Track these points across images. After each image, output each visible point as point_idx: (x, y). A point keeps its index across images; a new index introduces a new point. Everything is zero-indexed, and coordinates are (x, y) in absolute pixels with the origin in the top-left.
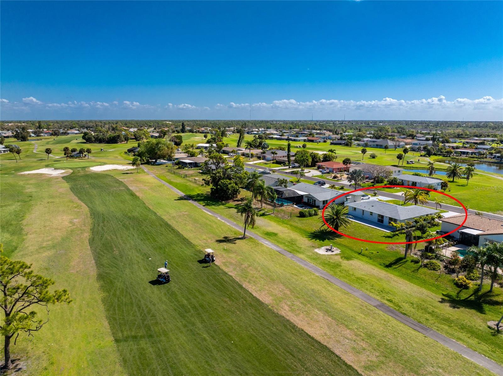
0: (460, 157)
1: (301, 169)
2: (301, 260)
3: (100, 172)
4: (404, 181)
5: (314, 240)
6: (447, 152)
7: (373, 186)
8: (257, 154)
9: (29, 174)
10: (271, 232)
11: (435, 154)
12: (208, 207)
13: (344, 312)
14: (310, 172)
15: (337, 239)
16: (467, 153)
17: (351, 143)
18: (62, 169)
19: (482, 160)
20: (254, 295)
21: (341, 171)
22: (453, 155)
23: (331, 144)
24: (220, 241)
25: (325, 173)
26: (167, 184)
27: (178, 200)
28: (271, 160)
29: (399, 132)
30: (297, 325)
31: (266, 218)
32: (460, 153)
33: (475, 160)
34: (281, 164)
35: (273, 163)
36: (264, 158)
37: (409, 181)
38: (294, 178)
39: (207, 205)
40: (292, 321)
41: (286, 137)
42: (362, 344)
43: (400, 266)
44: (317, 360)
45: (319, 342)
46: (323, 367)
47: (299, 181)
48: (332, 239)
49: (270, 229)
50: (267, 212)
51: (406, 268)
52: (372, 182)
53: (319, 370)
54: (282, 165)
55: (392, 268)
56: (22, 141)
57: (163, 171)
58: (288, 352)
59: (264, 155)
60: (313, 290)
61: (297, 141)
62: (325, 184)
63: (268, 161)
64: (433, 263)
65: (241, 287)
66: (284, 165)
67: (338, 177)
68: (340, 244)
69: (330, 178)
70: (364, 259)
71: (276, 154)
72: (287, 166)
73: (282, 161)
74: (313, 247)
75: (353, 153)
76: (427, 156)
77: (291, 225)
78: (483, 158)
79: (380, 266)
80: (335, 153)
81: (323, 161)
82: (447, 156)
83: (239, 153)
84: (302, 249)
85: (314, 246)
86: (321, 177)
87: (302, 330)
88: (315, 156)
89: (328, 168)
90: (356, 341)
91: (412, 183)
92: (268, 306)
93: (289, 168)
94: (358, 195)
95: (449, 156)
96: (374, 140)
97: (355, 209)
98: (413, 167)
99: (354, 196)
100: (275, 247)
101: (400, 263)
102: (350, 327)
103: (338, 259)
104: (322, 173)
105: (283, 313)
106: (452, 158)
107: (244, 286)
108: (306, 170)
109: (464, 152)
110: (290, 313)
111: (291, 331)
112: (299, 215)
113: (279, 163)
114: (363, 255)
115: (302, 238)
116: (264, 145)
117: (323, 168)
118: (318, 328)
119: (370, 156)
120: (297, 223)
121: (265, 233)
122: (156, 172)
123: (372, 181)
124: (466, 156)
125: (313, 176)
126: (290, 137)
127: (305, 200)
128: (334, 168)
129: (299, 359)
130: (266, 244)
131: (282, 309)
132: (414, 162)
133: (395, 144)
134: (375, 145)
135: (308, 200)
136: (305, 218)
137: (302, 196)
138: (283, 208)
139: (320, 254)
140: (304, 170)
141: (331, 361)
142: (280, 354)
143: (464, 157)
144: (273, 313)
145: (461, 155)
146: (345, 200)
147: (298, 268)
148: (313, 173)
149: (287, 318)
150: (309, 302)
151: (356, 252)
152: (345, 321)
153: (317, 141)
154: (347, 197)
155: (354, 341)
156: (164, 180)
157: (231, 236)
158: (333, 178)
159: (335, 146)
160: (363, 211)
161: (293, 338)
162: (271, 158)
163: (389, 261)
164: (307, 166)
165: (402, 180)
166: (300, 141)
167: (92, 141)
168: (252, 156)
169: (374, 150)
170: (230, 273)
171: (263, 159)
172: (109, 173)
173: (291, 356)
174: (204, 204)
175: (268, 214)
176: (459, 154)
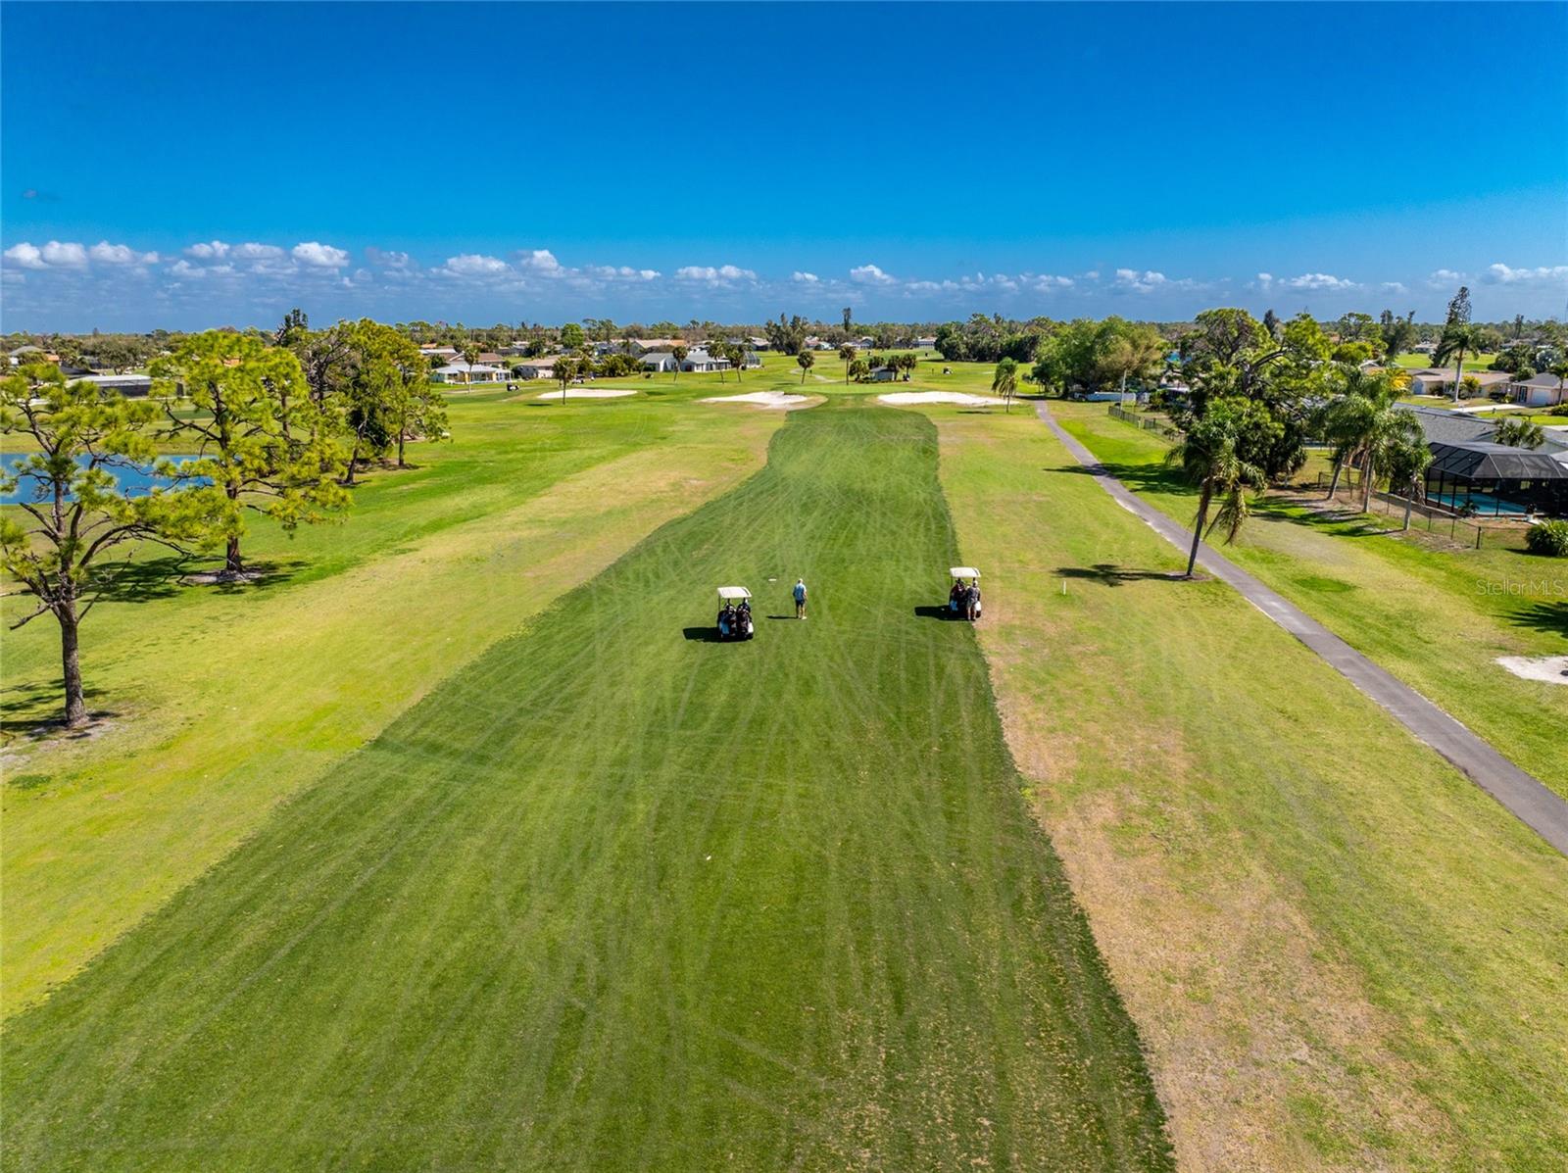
5: (1528, 629)
8: (1494, 386)
10: (1330, 580)
20: (1008, 737)
24: (1072, 573)
26: (1072, 438)
27: (1058, 470)
28: (1547, 406)
30: (1073, 888)
31: (1356, 542)
35: (1554, 413)
36: (1519, 397)
39: (1150, 489)
40: (1071, 867)
42: (1393, 1105)
44: (1001, 1075)
45: (1115, 1000)
46: (1000, 1120)
49: (1335, 572)
50: (1375, 526)
53: (958, 1124)
56: (788, 354)
57: (1095, 414)
58: (895, 979)
59: (1521, 383)
60: (1324, 787)
63: (1535, 405)
74: (1500, 648)
77: (1454, 573)
83: (1420, 384)
84: (1428, 646)
85: (1509, 646)
87: (1082, 918)
90: (1368, 1077)
92: (1021, 785)
100: (1298, 623)
102: (1390, 994)
105: (1059, 829)
107: (998, 704)
110: (1099, 835)
111: (1017, 906)
112: (1526, 546)
115: (1471, 614)
118: (1184, 937)
120: (1494, 569)
121: (1299, 578)
129: (912, 1033)
131: (1071, 812)
136: (1550, 560)
141: (1084, 1116)
142: (843, 974)
144: (1017, 816)
147: (1335, 699)
149: (1061, 850)
152: (1388, 954)
155: (1354, 1071)
156: (1071, 432)
157: (1137, 566)
161: (993, 934)
162: (1552, 398)
168: (1470, 393)
170: (991, 659)
173: (888, 1001)
174: (1139, 487)
175: (1378, 531)
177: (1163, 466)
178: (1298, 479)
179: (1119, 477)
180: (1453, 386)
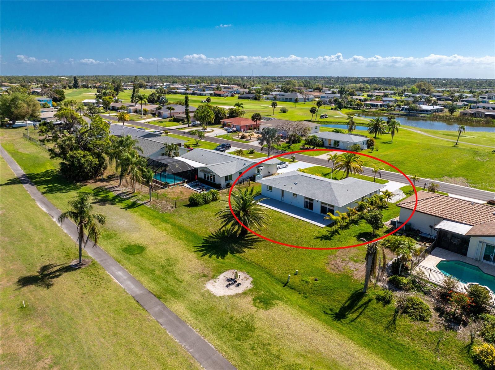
0: (370, 110)
1: (202, 128)
4: (324, 140)
5: (206, 257)
6: (358, 105)
7: (289, 147)
8: (152, 111)
10: (135, 245)
11: (346, 107)
12: (50, 195)
14: (213, 131)
15: (245, 250)
16: (377, 106)
17: (260, 97)
19: (392, 112)
21: (250, 129)
22: (363, 108)
23: (239, 99)
25: (231, 132)
26: (9, 156)
28: (168, 118)
29: (305, 86)
31: (136, 212)
33: (385, 113)
34: (179, 122)
35: (170, 121)
36: (160, 115)
37: (330, 140)
38: (192, 140)
39: (51, 191)
41: (191, 92)
43: (360, 314)
47: (197, 144)
48: (238, 252)
49: (135, 238)
50: (139, 200)
51: (374, 319)
52: (287, 143)
54: (181, 123)
55: (347, 321)
59: (159, 111)
61: (203, 95)
62: (230, 147)
63: (164, 118)
64: (417, 305)
66: (183, 122)
67: (246, 137)
68: (250, 263)
69: (237, 139)
70: (295, 297)
71: (173, 109)
72: (186, 124)
73: (181, 118)
74: (204, 276)
75: (263, 108)
76: (338, 109)
77: (174, 225)
78: (392, 110)
79: (324, 317)
80: (243, 107)
81: (229, 117)
82: (357, 109)
83: (130, 110)
84: (182, 284)
86: (226, 137)
88: (219, 111)
89: (234, 126)
91: (334, 142)
93: (189, 126)
94: (272, 164)
95: (360, 109)
96: (283, 93)
97: (271, 188)
98: (327, 122)
99: (268, 165)
100: (133, 286)
101: (360, 307)
103: (247, 303)
104: (228, 132)
106: (363, 111)
108: (209, 129)
109: (373, 104)
112: (189, 203)
113: (177, 120)
114: (292, 289)
115: (187, 253)
116: (162, 99)
117: (229, 126)
119: (281, 110)
120: (185, 220)
121: (124, 247)
123: (286, 140)
124: (376, 109)
125: (216, 137)
126: (195, 92)
127: (201, 175)
128: (241, 125)
130: (117, 277)
132: (327, 116)
133: (304, 97)
134: (285, 99)
135: (205, 175)
136: (197, 208)
137: (196, 170)
138: (168, 190)
139: (215, 297)
140: (206, 129)
143: (374, 109)
145: (370, 108)
146: (256, 172)
148: (217, 132)
151: (278, 280)
153: (225, 95)
154: (259, 168)
157: (57, 262)
158: (241, 139)
159: (244, 100)
160: (283, 191)
162: (169, 115)
163: (339, 302)
164: (210, 124)
165: (323, 139)
166: (206, 95)
168: (146, 112)
169: (284, 104)
171: (158, 117)
174: (45, 190)
175: (142, 202)
176: (369, 106)
177: (52, 171)
178: (106, 174)
179: (35, 184)
180: (140, 111)
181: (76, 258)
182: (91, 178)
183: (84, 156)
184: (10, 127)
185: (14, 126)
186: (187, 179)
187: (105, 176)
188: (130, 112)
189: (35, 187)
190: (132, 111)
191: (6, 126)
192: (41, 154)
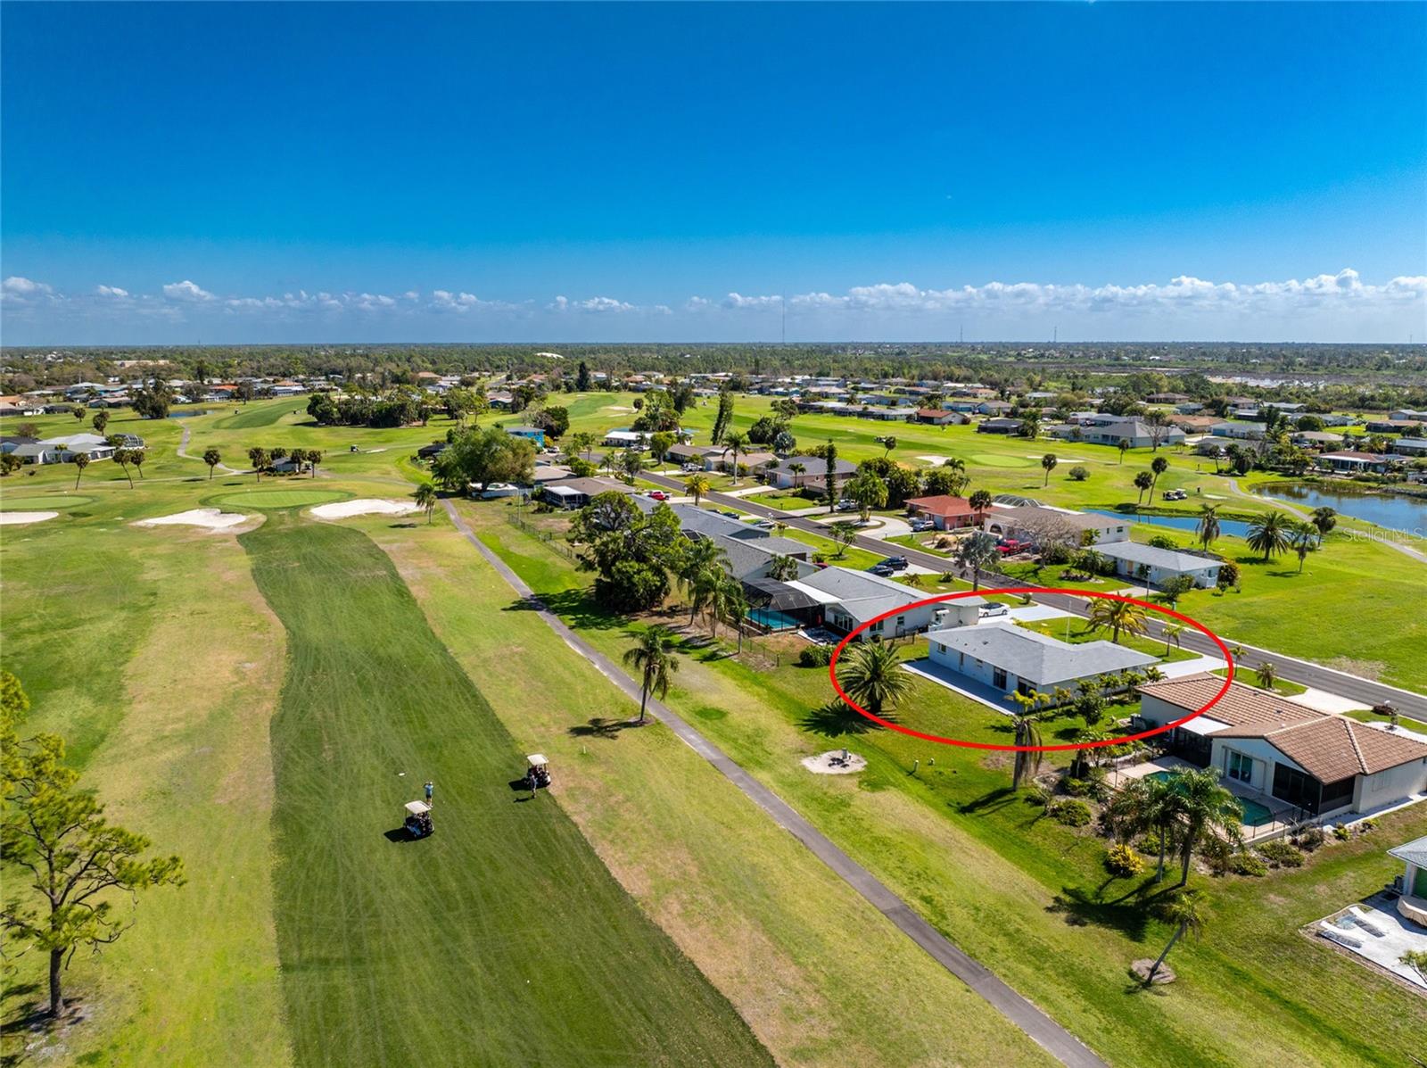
0: (1327, 478)
1: (859, 517)
2: (758, 788)
3: (335, 521)
4: (1119, 561)
5: (811, 733)
6: (1294, 463)
7: (1035, 572)
8: (757, 468)
9: (157, 527)
10: (713, 709)
11: (1259, 467)
12: (582, 631)
13: (803, 923)
14: (883, 524)
15: (870, 731)
16: (1352, 465)
17: (1034, 429)
18: (239, 511)
19: (1391, 487)
20: (614, 874)
21: (966, 525)
22: (1313, 470)
23: (978, 432)
24: (579, 731)
25: (922, 530)
26: (498, 559)
27: (512, 609)
28: (790, 487)
29: (1188, 391)
30: (682, 950)
31: (716, 667)
32: (1331, 464)
33: (1370, 488)
34: (813, 500)
35: (795, 495)
36: (773, 480)
37: (1131, 562)
38: (833, 545)
39: (582, 625)
40: (676, 939)
41: (859, 408)
42: (811, 999)
43: (994, 811)
44: (696, 1032)
45: (718, 992)
46: (703, 1046)
47: (840, 554)
48: (858, 731)
49: (714, 700)
50: (722, 650)
51: (1007, 817)
52: (1037, 562)
53: (691, 1052)
54: (816, 502)
55: (973, 815)
56: (152, 418)
57: (498, 520)
58: (641, 1010)
59: (772, 471)
61: (888, 420)
62: (906, 565)
63: (782, 488)
64: (1074, 808)
65: (589, 851)
66: (820, 501)
67: (950, 544)
68: (872, 747)
69: (929, 547)
70: (919, 788)
71: (802, 470)
72: (827, 505)
73: (818, 491)
74: (802, 752)
75: (1028, 463)
76: (1236, 472)
77: (771, 690)
78: (1394, 481)
79: (945, 809)
80: (963, 469)
81: (926, 494)
82: (1293, 475)
83: (710, 463)
84: (772, 757)
85: (805, 750)
86: (908, 541)
87: (691, 962)
88: (903, 479)
89: (931, 517)
90: (802, 993)
91: (1139, 566)
92: (635, 902)
93: (832, 511)
94: (967, 607)
95: (1301, 475)
96: (1107, 417)
97: (944, 648)
98: (1177, 511)
99: (959, 608)
100: (708, 751)
101: (999, 803)
102: (801, 960)
103: (851, 786)
104: (915, 531)
105: (662, 920)
106: (1307, 480)
107: (597, 851)
108: (874, 519)
109: (1343, 462)
110: (679, 919)
111: (665, 964)
112: (800, 661)
113: (808, 495)
114: (918, 778)
115: (784, 726)
116: (781, 439)
117: (920, 515)
118: (729, 958)
119: (1071, 473)
120: (789, 684)
121: (697, 709)
122: (480, 523)
123: (1038, 557)
124: (1348, 475)
125: (886, 539)
126: (871, 409)
127: (830, 617)
128: (947, 515)
129: (659, 1028)
130: (689, 741)
131: (663, 911)
132: (1185, 495)
133: (1153, 435)
134: (1100, 437)
135: (836, 618)
136: (809, 671)
137: (821, 608)
138: (769, 637)
139: (811, 773)
140: (868, 520)
141: (726, 1035)
142: (621, 1015)
143: (1340, 477)
144: (642, 919)
145: (1333, 472)
146: (933, 620)
147: (741, 808)
148: (890, 527)
149: (669, 932)
150: (732, 896)
151: (902, 768)
152: (796, 944)
153: (944, 420)
154: (939, 612)
155: (797, 993)
156: (493, 549)
157: (610, 715)
158: (937, 547)
159: (991, 435)
160: (962, 654)
161: (663, 979)
162: (792, 482)
163: (972, 797)
164: (877, 507)
165: (1116, 558)
166: (896, 419)
167: (333, 420)
168: (743, 472)
169: (1096, 450)
171: (769, 484)
172: (356, 525)
173: (643, 1019)
174: (573, 623)
175: (725, 654)
176: (1327, 468)
177: (577, 593)
178: (667, 603)
179: (555, 611)
180: (731, 467)
181: (635, 715)
182: (644, 608)
183: (639, 572)
184: (478, 496)
185: (485, 495)
186: (804, 622)
187: (665, 607)
188: (709, 469)
189: (555, 616)
190: (713, 467)
191: (471, 495)
192: (551, 559)
